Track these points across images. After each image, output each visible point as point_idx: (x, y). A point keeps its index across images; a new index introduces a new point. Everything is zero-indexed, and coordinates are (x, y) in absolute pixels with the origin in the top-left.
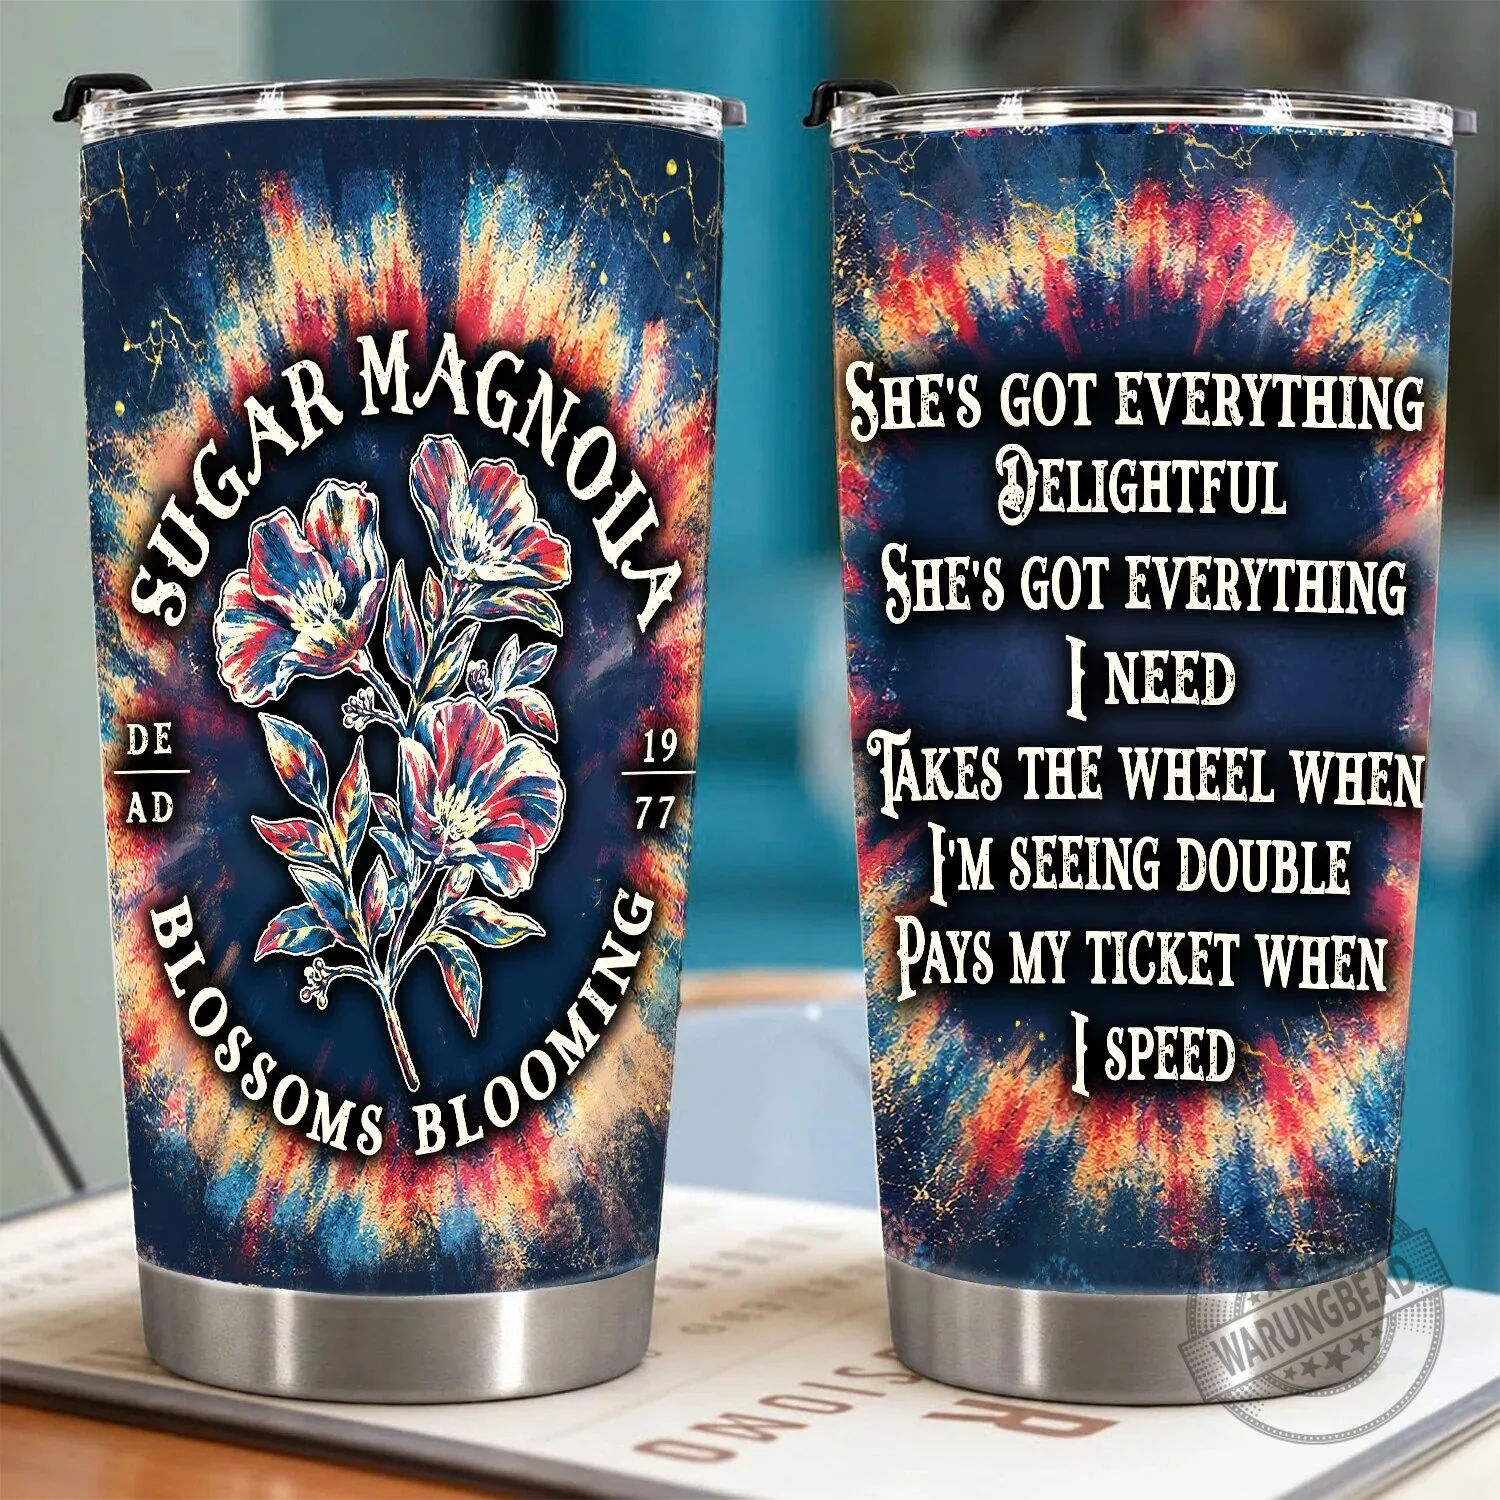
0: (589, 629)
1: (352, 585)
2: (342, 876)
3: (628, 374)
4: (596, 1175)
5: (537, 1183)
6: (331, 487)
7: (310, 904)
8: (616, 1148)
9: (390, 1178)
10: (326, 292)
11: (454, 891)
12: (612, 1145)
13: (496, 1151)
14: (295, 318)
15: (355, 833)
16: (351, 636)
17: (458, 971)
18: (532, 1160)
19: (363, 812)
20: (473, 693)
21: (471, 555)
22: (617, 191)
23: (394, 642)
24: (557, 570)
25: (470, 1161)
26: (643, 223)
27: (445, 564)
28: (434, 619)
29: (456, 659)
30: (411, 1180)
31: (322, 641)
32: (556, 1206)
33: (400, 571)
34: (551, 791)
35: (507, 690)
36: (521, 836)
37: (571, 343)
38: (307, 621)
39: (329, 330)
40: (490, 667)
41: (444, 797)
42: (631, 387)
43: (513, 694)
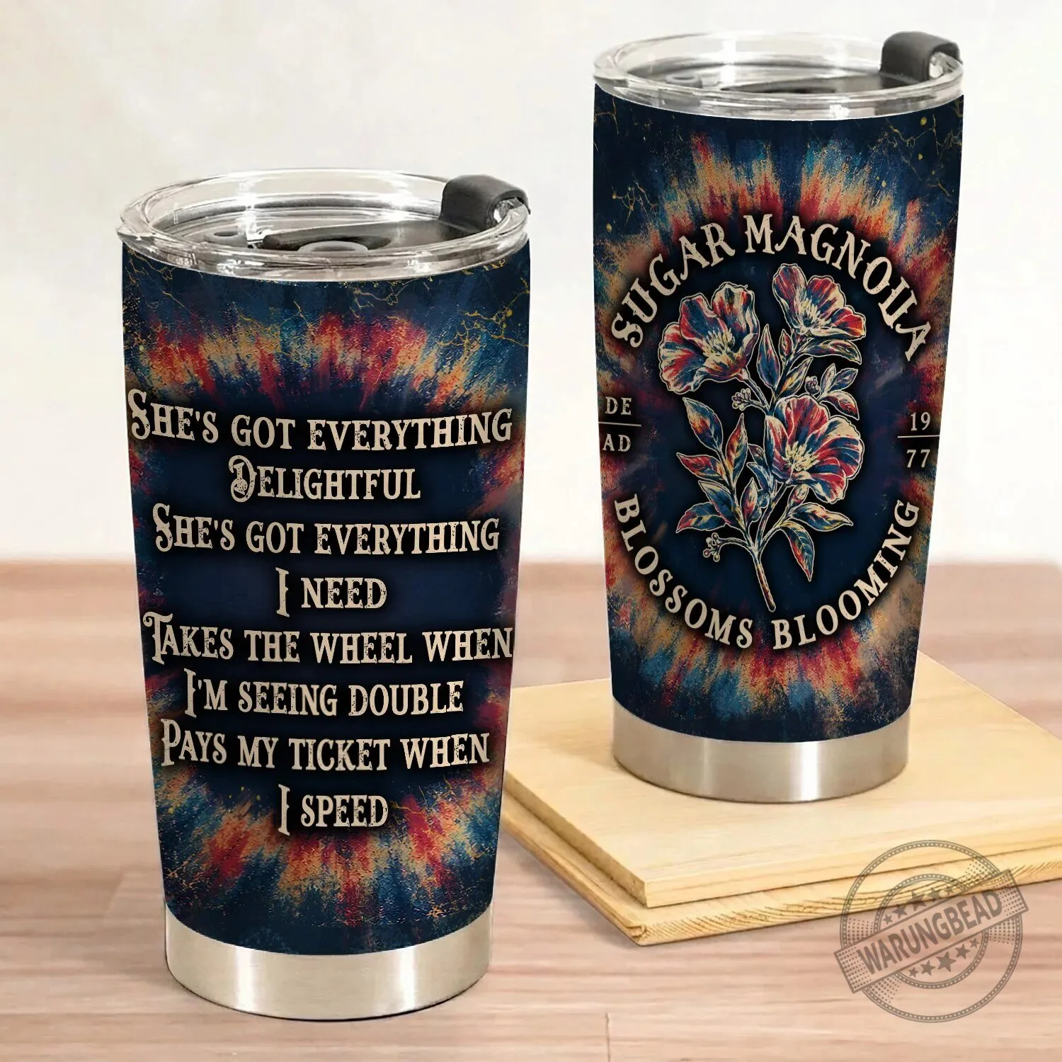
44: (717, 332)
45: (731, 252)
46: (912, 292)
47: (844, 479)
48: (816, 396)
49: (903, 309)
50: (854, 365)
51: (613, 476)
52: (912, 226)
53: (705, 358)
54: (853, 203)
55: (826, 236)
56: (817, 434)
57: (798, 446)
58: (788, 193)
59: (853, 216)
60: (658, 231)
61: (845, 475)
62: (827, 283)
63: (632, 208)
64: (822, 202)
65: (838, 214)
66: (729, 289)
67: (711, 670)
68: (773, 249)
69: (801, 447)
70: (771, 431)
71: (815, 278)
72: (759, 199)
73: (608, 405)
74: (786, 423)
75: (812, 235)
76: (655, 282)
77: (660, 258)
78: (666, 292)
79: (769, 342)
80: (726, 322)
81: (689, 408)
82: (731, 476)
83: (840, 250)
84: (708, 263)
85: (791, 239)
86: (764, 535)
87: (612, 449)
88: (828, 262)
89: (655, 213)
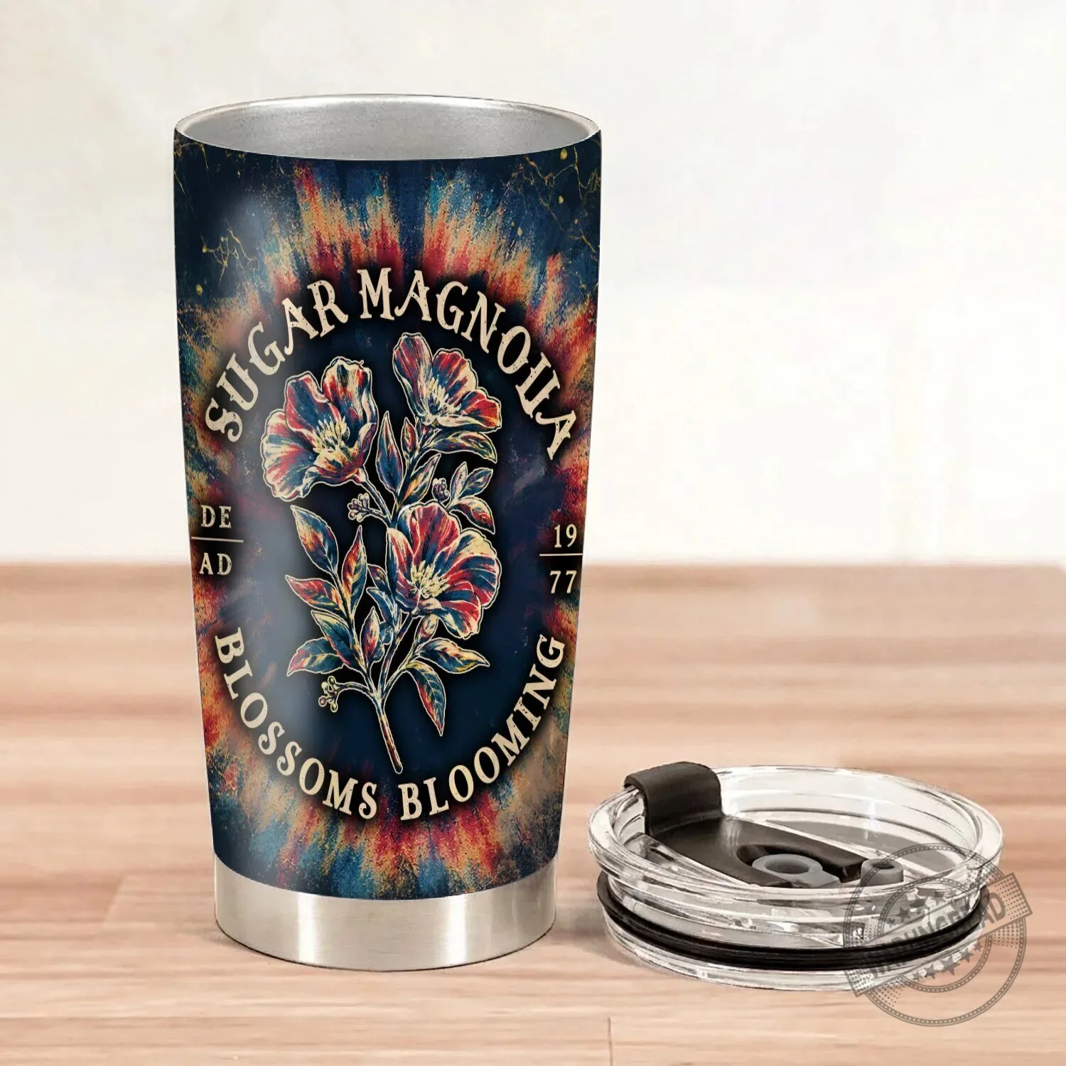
0: (515, 458)
1: (355, 425)
2: (348, 620)
3: (537, 291)
4: (530, 840)
5: (488, 844)
6: (340, 362)
7: (326, 638)
8: (544, 820)
9: (383, 836)
10: (337, 240)
11: (425, 633)
12: (541, 818)
13: (458, 819)
14: (316, 253)
15: (356, 591)
16: (353, 458)
17: (429, 689)
18: (484, 827)
19: (362, 577)
20: (436, 500)
21: (434, 409)
22: (528, 176)
23: (382, 464)
24: (493, 420)
25: (439, 826)
26: (545, 193)
27: (417, 415)
28: (409, 451)
29: (425, 477)
30: (397, 839)
31: (334, 461)
32: (502, 862)
33: (386, 418)
34: (491, 566)
35: (460, 498)
36: (471, 597)
37: (499, 273)
38: (324, 447)
39: (339, 263)
40: (448, 483)
41: (417, 568)
42: (539, 299)
43: (465, 501)
44: (329, 421)
45: (343, 318)
46: (554, 372)
47: (479, 608)
48: (445, 504)
49: (544, 394)
50: (488, 464)
51: (212, 606)
52: (553, 288)
53: (316, 455)
54: (484, 256)
55: (454, 297)
56: (447, 551)
57: (425, 567)
58: (409, 239)
59: (485, 272)
60: (257, 292)
61: (479, 603)
62: (455, 358)
63: (225, 263)
64: (449, 253)
65: (467, 268)
66: (342, 366)
67: (331, 846)
68: (392, 313)
69: (428, 567)
70: (394, 548)
71: (442, 351)
72: (375, 249)
73: (204, 515)
74: (411, 537)
75: (437, 295)
76: (255, 359)
77: (260, 327)
78: (269, 371)
79: (390, 434)
80: (339, 409)
81: (298, 519)
82: (349, 605)
83: (470, 316)
84: (317, 333)
85: (413, 300)
86: (388, 679)
87: (211, 572)
88: (456, 331)
89: (254, 270)
